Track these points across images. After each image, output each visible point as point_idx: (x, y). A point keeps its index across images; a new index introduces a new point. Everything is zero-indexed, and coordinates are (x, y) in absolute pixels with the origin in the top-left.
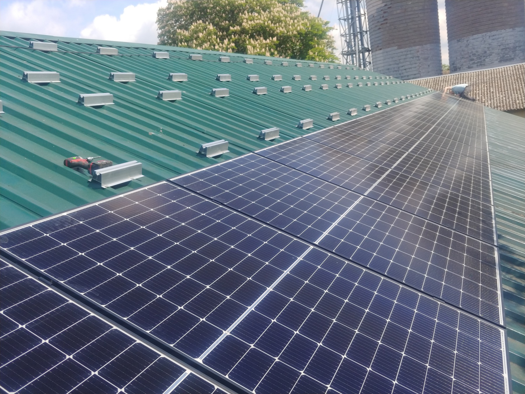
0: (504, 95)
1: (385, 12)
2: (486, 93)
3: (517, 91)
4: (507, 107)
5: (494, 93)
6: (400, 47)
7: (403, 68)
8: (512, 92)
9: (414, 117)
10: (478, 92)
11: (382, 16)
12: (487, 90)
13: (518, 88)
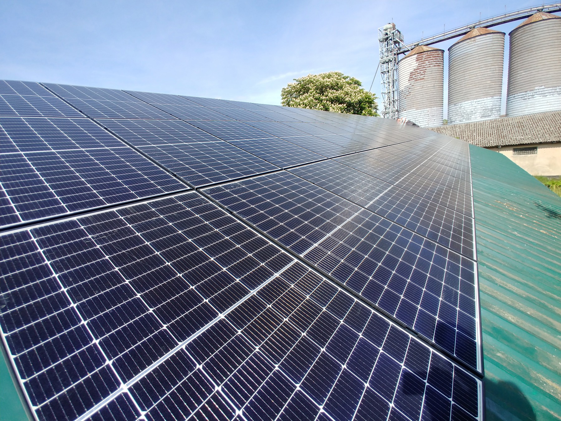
0: (482, 137)
1: (409, 89)
2: (470, 136)
3: (491, 135)
4: (483, 145)
5: (476, 136)
6: (417, 109)
7: (419, 121)
8: (488, 136)
9: (424, 147)
10: (465, 135)
11: (407, 91)
12: (471, 134)
13: (492, 134)
